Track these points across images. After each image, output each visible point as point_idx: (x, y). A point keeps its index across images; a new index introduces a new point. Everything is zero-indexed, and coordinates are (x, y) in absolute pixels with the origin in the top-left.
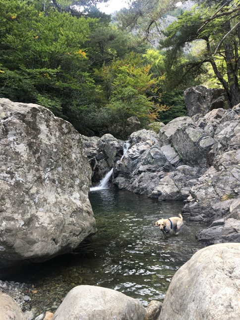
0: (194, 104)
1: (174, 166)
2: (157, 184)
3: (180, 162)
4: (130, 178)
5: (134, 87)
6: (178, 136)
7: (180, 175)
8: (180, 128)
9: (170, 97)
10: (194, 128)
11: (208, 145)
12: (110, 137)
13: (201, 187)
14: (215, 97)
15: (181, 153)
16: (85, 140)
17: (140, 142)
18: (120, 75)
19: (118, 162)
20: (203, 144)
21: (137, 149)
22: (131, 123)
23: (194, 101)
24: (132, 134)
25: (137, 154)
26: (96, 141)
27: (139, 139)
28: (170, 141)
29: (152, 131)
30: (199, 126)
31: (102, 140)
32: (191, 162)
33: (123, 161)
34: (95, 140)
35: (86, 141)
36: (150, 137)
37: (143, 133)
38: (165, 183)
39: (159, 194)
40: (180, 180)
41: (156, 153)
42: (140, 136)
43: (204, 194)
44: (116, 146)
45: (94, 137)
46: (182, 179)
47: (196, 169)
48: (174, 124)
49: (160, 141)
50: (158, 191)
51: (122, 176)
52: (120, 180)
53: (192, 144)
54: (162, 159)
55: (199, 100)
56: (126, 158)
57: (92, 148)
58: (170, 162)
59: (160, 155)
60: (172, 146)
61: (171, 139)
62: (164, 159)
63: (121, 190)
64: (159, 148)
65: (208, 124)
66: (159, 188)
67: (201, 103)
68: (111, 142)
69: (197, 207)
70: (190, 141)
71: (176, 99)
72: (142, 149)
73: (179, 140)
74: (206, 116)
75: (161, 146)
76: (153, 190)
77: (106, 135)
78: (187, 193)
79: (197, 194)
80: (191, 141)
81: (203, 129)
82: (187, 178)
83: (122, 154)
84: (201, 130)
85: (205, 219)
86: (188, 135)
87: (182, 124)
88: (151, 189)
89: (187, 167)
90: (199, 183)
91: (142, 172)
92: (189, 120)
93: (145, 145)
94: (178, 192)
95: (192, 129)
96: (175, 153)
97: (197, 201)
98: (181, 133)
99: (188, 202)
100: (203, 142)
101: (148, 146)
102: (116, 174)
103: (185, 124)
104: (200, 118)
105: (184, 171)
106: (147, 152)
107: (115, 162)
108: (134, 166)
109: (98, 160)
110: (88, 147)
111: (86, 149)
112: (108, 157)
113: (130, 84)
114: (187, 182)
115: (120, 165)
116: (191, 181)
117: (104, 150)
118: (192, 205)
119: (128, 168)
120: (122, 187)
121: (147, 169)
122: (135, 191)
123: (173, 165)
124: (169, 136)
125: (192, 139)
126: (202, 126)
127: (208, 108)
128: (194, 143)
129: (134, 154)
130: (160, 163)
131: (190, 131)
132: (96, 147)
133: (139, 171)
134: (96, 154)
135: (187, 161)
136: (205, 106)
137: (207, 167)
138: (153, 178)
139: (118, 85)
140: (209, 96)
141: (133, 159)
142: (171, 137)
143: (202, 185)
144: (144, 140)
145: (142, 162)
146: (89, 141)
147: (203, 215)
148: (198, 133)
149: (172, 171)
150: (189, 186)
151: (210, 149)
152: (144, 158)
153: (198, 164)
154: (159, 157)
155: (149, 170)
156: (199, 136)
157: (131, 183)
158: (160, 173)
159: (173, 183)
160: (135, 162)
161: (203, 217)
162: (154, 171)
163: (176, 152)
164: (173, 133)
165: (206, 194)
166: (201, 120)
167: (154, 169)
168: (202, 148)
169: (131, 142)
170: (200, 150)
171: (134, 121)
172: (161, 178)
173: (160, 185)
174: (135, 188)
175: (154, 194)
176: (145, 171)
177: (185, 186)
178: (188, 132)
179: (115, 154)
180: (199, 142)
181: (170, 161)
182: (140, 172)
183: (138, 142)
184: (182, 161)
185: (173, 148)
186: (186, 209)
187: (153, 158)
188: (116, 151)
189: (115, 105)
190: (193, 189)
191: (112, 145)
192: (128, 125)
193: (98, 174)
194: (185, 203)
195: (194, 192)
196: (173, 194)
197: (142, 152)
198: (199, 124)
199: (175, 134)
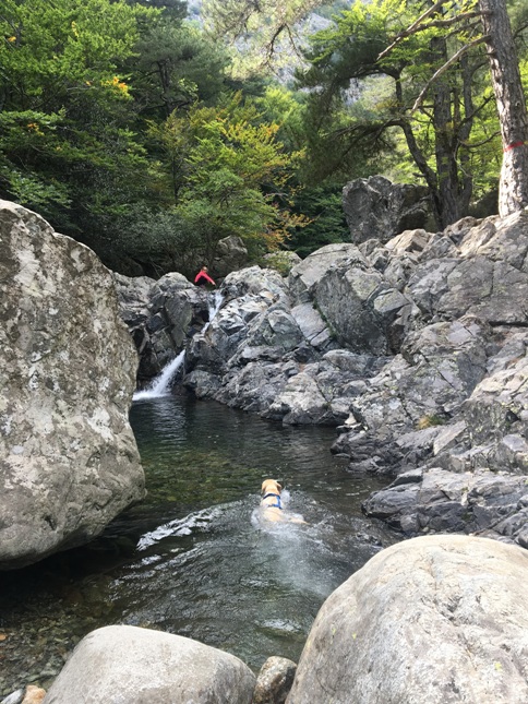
0: (364, 215)
1: (319, 351)
2: (280, 389)
3: (331, 341)
4: (222, 374)
5: (236, 169)
6: (329, 285)
7: (330, 371)
8: (333, 269)
9: (312, 197)
10: (363, 269)
11: (391, 309)
12: (180, 281)
13: (374, 399)
14: (407, 204)
15: (334, 323)
16: (122, 284)
17: (247, 295)
18: (205, 140)
19: (196, 338)
20: (381, 305)
21: (240, 310)
22: (226, 251)
23: (363, 210)
24: (229, 276)
25: (239, 322)
26: (148, 287)
27: (244, 287)
28: (312, 297)
29: (272, 272)
30: (374, 266)
31: (161, 287)
32: (354, 343)
33: (206, 335)
34: (144, 284)
35: (124, 287)
36: (268, 284)
37: (252, 274)
38: (299, 388)
39: (286, 410)
40: (330, 381)
41: (281, 321)
42: (247, 281)
43: (380, 414)
44: (192, 301)
45: (141, 278)
46: (334, 380)
47: (364, 358)
48: (321, 260)
49: (290, 294)
50: (283, 404)
51: (205, 370)
52: (200, 377)
53: (358, 304)
54: (292, 333)
55: (374, 207)
56: (214, 330)
57: (136, 304)
58: (309, 342)
59: (290, 325)
60: (315, 307)
61: (314, 292)
62: (298, 334)
63: (201, 399)
64: (288, 309)
65: (393, 263)
66: (285, 398)
67: (379, 216)
68: (182, 293)
69: (364, 441)
70: (353, 298)
71: (324, 202)
72: (251, 311)
73: (330, 294)
74: (389, 245)
75: (292, 306)
76: (272, 402)
77: (171, 274)
78: (344, 409)
79: (366, 413)
80: (355, 297)
81: (382, 273)
82: (345, 377)
83: (206, 319)
84: (378, 275)
85: (381, 468)
86: (350, 285)
87: (338, 261)
88: (268, 399)
89: (346, 353)
90: (371, 390)
91: (248, 360)
92: (354, 252)
93: (258, 301)
94: (326, 408)
95: (359, 271)
96: (320, 322)
97: (366, 428)
98: (337, 279)
99: (347, 430)
100: (381, 302)
101: (264, 304)
102: (190, 365)
103: (346, 259)
104: (376, 250)
105: (339, 363)
106: (261, 318)
107: (189, 336)
108: (232, 347)
109: (150, 332)
110: (127, 301)
111: (122, 303)
112: (173, 326)
113: (227, 163)
114: (345, 387)
115: (200, 344)
116: (352, 383)
117: (164, 309)
118: (354, 438)
119: (218, 352)
120: (204, 392)
121: (261, 356)
122: (232, 402)
123: (317, 348)
124: (309, 284)
125: (359, 294)
126: (381, 266)
127: (393, 226)
128: (363, 302)
129: (232, 320)
130: (288, 344)
131: (355, 276)
132: (147, 301)
133: (242, 359)
134: (146, 317)
135: (345, 340)
136: (386, 222)
137: (387, 355)
138: (271, 375)
139: (200, 164)
140: (395, 201)
141: (230, 332)
142: (313, 286)
143: (377, 394)
144: (255, 291)
145: (249, 340)
146: (131, 288)
147: (377, 459)
148: (372, 281)
149: (314, 361)
150: (349, 394)
151: (396, 317)
152: (255, 329)
153: (370, 348)
154: (286, 329)
155: (264, 358)
156: (373, 288)
157: (224, 385)
158: (287, 366)
159: (315, 389)
160: (233, 337)
161: (378, 463)
162: (274, 361)
163: (324, 319)
164: (318, 279)
165: (384, 414)
166: (379, 252)
167: (275, 356)
168: (379, 314)
169: (225, 294)
170: (375, 319)
171: (233, 247)
172: (290, 376)
173: (287, 390)
174: (233, 395)
175: (274, 411)
176: (254, 360)
177: (341, 394)
178: (350, 278)
179: (189, 318)
180: (372, 301)
181: (309, 338)
182: (244, 362)
183: (242, 295)
184: (335, 341)
185: (316, 311)
186: (342, 444)
187: (273, 331)
188: (191, 312)
189: (192, 208)
190: (357, 402)
191: (184, 298)
192: (221, 255)
193: (149, 363)
194: (340, 432)
195: (360, 410)
196: (314, 411)
197: (251, 316)
198: (374, 262)
199: (323, 280)
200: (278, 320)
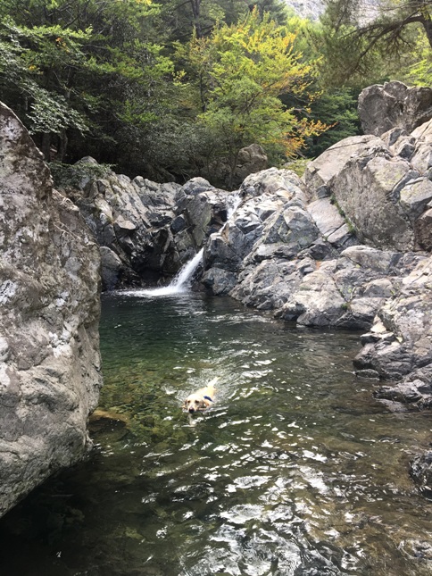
0: (380, 120)
1: (337, 248)
2: (294, 287)
3: (350, 237)
4: (239, 271)
5: (257, 80)
6: (349, 178)
7: (350, 269)
8: (354, 160)
10: (387, 158)
11: (421, 199)
12: (203, 185)
13: (412, 303)
14: (423, 107)
15: (354, 219)
16: (151, 189)
17: (264, 195)
18: (227, 54)
19: (214, 236)
20: (409, 195)
21: (256, 209)
22: (247, 159)
23: (379, 115)
24: (248, 178)
25: (254, 220)
26: (174, 192)
27: (261, 187)
28: (328, 192)
29: (289, 171)
30: (400, 155)
31: (186, 191)
32: (376, 238)
33: (224, 233)
34: (171, 189)
35: (153, 192)
36: (285, 184)
37: (272, 176)
38: (315, 287)
39: (300, 311)
40: (350, 280)
41: (297, 217)
42: (264, 182)
43: (420, 322)
44: (212, 202)
45: (169, 184)
46: (354, 279)
47: (388, 254)
48: (339, 153)
49: (307, 190)
50: (297, 304)
51: (222, 267)
52: (217, 275)
53: (382, 196)
54: (307, 230)
55: (389, 112)
56: (230, 229)
57: (163, 207)
58: (326, 238)
59: (306, 221)
60: (333, 202)
61: (332, 186)
62: (314, 231)
63: (218, 295)
64: (303, 205)
65: (422, 150)
66: (299, 298)
67: (394, 120)
68: (203, 194)
69: (398, 355)
70: (376, 190)
72: (267, 209)
73: (350, 187)
74: (416, 134)
75: (308, 202)
76: (286, 300)
77: (195, 179)
78: (366, 310)
79: (398, 319)
80: (379, 189)
81: (409, 161)
82: (367, 275)
83: (225, 219)
84: (405, 163)
86: (372, 175)
87: (360, 151)
88: (282, 297)
89: (367, 249)
90: (407, 292)
91: (263, 258)
92: (375, 142)
93: (274, 199)
94: (344, 309)
95: (383, 160)
96: (338, 218)
97: (401, 339)
98: (357, 170)
99: (375, 340)
100: (409, 192)
101: (280, 202)
102: (209, 262)
103: (368, 149)
104: (401, 137)
105: (359, 260)
106: (276, 216)
107: (208, 236)
108: (248, 246)
109: (174, 232)
110: (155, 205)
111: (150, 207)
112: (194, 226)
114: (367, 286)
115: (217, 242)
116: (375, 282)
117: (186, 210)
118: (385, 351)
119: (234, 250)
120: (221, 289)
121: (276, 254)
122: (246, 300)
123: (334, 245)
124: (327, 178)
125: (383, 184)
126: (407, 154)
128: (388, 193)
129: (248, 218)
130: (303, 241)
131: (378, 166)
132: (173, 204)
133: (256, 257)
134: (170, 218)
135: (365, 236)
136: (401, 126)
137: (414, 251)
138: (286, 273)
140: (410, 104)
141: (246, 230)
142: (331, 180)
143: (416, 298)
144: (272, 190)
145: (264, 238)
146: (159, 192)
147: (418, 383)
148: (398, 170)
149: (331, 258)
150: (372, 294)
151: (426, 209)
152: (270, 227)
153: (393, 244)
154: (302, 225)
155: (279, 255)
156: (399, 177)
157: (240, 283)
158: (302, 264)
159: (333, 288)
160: (250, 236)
161: (420, 389)
162: (289, 258)
163: (343, 215)
164: (337, 173)
166: (404, 141)
167: (290, 253)
168: (406, 206)
169: (243, 195)
170: (401, 211)
171: (254, 154)
172: (305, 274)
173: (302, 289)
174: (247, 293)
175: (288, 311)
176: (269, 258)
177: (362, 293)
178: (372, 168)
179: (208, 219)
180: (398, 191)
181: (326, 235)
182: (259, 259)
183: (259, 195)
184: (353, 236)
185: (334, 207)
187: (288, 228)
188: (210, 212)
190: (387, 307)
191: (204, 199)
192: (243, 162)
193: (172, 261)
194: (365, 342)
196: (331, 313)
197: (267, 215)
198: (399, 151)
199: (343, 173)
200: (293, 217)
